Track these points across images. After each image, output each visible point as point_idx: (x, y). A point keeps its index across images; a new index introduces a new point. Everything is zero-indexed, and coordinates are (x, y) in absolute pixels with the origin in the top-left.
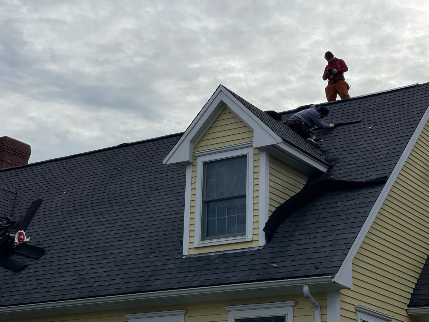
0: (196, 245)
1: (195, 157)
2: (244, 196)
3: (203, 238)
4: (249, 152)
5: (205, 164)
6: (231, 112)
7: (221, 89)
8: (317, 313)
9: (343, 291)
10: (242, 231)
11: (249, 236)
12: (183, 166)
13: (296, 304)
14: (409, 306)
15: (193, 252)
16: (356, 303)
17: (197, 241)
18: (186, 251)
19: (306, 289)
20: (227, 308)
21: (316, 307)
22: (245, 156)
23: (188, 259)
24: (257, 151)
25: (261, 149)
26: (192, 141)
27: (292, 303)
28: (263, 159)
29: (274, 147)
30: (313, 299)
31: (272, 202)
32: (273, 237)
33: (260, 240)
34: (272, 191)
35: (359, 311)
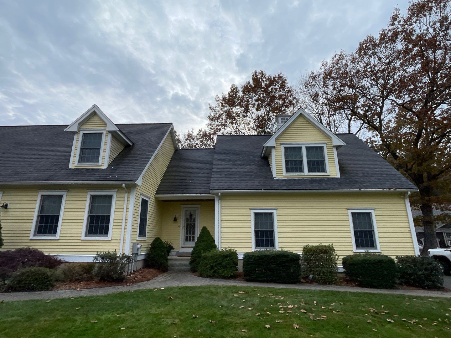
0: (75, 165)
1: (80, 131)
2: (100, 149)
3: (79, 162)
4: (104, 132)
5: (84, 134)
6: (98, 116)
7: (95, 106)
8: (126, 195)
9: (137, 187)
10: (98, 162)
11: (100, 164)
12: (74, 133)
13: (118, 190)
14: (156, 194)
15: (73, 168)
16: (141, 192)
17: (76, 163)
18: (70, 167)
19: (124, 185)
20: (87, 190)
21: (127, 192)
22: (102, 133)
23: (71, 170)
24: (107, 132)
25: (109, 132)
26: (79, 124)
27: (117, 190)
28: (110, 136)
29: (115, 131)
30: (126, 189)
31: (111, 152)
32: (110, 165)
33: (105, 166)
34: (112, 148)
35: (141, 194)
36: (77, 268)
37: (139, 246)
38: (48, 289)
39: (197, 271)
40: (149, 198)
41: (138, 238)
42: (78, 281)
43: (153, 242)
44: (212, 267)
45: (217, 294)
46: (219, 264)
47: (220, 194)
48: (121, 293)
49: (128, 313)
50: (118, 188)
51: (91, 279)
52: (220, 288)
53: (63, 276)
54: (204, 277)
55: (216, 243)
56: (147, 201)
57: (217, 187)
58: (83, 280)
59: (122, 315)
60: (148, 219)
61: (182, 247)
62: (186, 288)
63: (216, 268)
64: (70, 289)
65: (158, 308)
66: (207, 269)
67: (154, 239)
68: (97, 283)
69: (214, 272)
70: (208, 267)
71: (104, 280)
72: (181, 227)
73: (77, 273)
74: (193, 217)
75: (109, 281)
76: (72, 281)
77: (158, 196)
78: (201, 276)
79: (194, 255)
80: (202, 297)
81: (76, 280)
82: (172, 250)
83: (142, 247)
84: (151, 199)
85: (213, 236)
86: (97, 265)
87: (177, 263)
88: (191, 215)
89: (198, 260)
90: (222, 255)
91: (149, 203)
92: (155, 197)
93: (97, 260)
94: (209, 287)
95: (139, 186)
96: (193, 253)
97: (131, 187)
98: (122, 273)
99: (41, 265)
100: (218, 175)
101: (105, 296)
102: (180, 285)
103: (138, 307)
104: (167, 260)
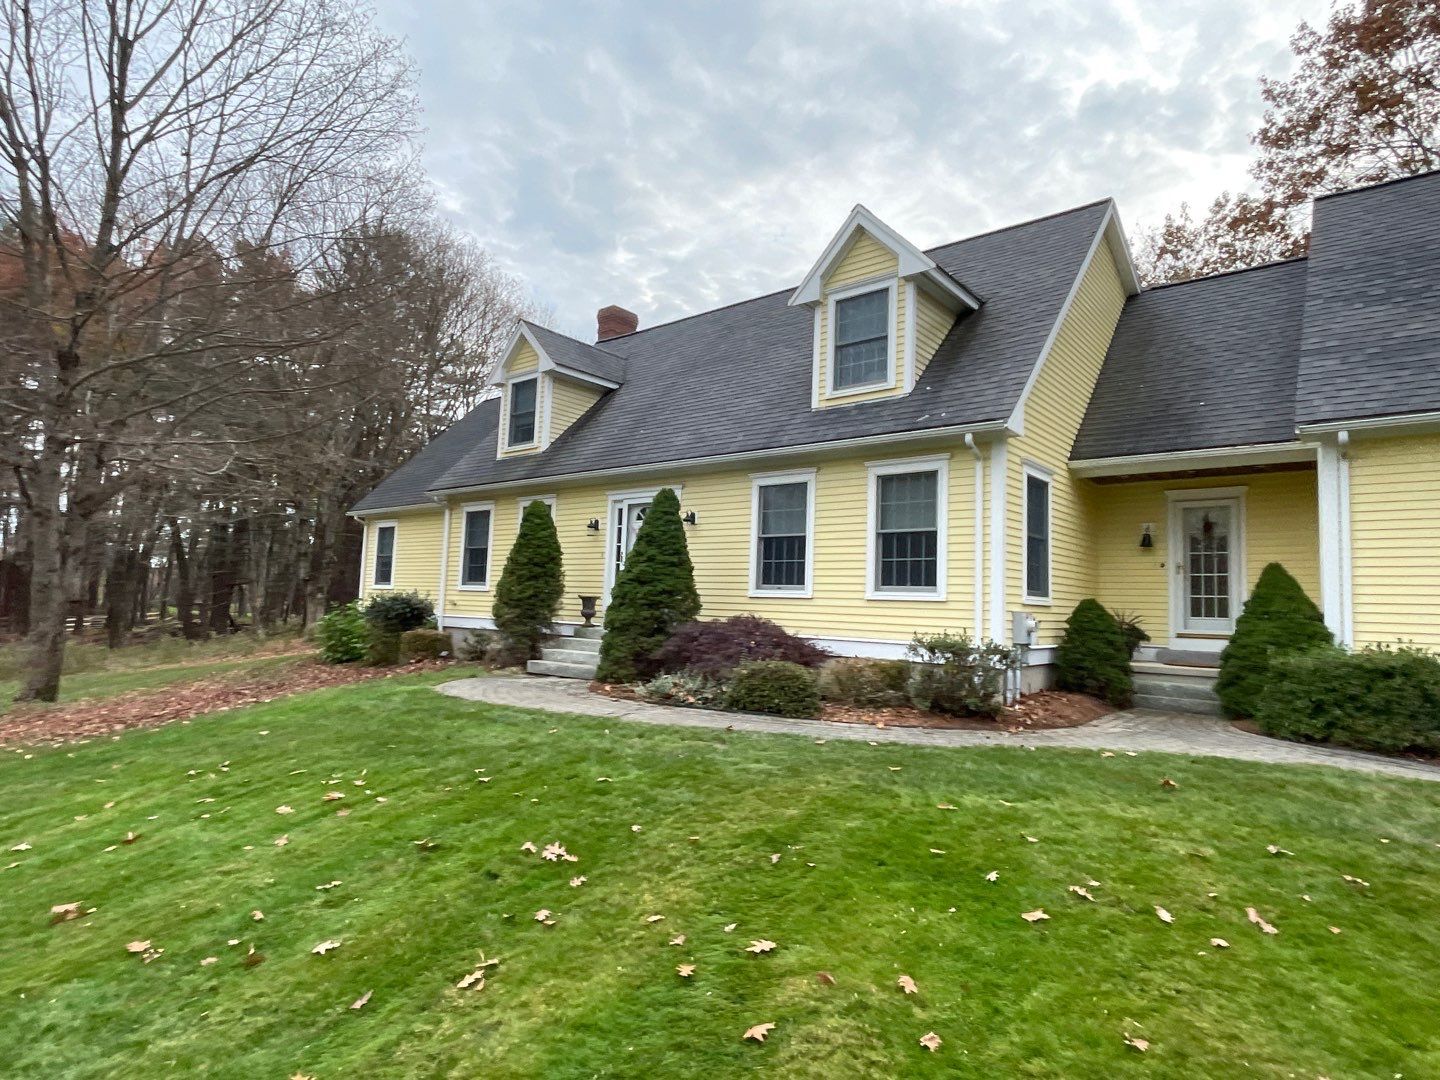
0: (827, 396)
1: (825, 296)
2: (886, 337)
3: (835, 388)
4: (893, 284)
5: (838, 302)
6: (871, 237)
7: (859, 210)
8: (979, 465)
9: (1010, 440)
10: (884, 377)
11: (891, 382)
12: (811, 307)
13: (952, 457)
14: (1070, 459)
15: (824, 405)
16: (1023, 454)
17: (829, 392)
18: (816, 403)
19: (969, 438)
20: (867, 464)
21: (978, 458)
22: (886, 290)
23: (819, 413)
24: (903, 282)
25: (908, 279)
26: (822, 277)
27: (947, 455)
28: (910, 291)
29: (924, 274)
30: (976, 450)
31: (920, 343)
32: (920, 383)
33: (906, 386)
34: (920, 329)
35: (1025, 462)
36: (868, 673)
37: (1031, 623)
38: (810, 717)
39: (1250, 716)
40: (1050, 473)
41: (1026, 599)
42: (876, 704)
43: (1075, 613)
44: (1319, 709)
45: (1356, 798)
46: (1353, 698)
47: (1343, 436)
48: (1000, 749)
49: (1036, 802)
50: (951, 446)
51: (906, 702)
52: (1367, 780)
53: (836, 690)
54: (1284, 738)
55: (1331, 623)
56: (1045, 484)
57: (1326, 411)
58: (886, 704)
59: (1020, 805)
60: (1051, 542)
61: (1180, 636)
62: (1217, 762)
63: (1338, 712)
64: (859, 721)
65: (1132, 804)
66: (1295, 710)
67: (1077, 604)
68: (923, 714)
69: (1330, 725)
70: (1299, 704)
71: (944, 711)
72: (1171, 566)
73: (871, 683)
74: (1217, 532)
75: (955, 715)
76: (860, 704)
77: (1077, 464)
78: (1271, 735)
79: (1233, 661)
80: (1293, 799)
81: (871, 702)
82: (1142, 643)
83: (1042, 625)
84: (1056, 477)
85: (1314, 601)
86: (919, 667)
87: (1167, 684)
88: (1208, 527)
89: (1252, 679)
90: (1368, 665)
91: (1051, 491)
92: (1071, 471)
93: (917, 654)
94: (1317, 770)
95: (1015, 436)
96: (1226, 656)
97: (991, 441)
98: (989, 696)
99: (785, 657)
100: (1331, 363)
101: (956, 751)
102: (1193, 753)
103: (1062, 792)
104: (1128, 671)
